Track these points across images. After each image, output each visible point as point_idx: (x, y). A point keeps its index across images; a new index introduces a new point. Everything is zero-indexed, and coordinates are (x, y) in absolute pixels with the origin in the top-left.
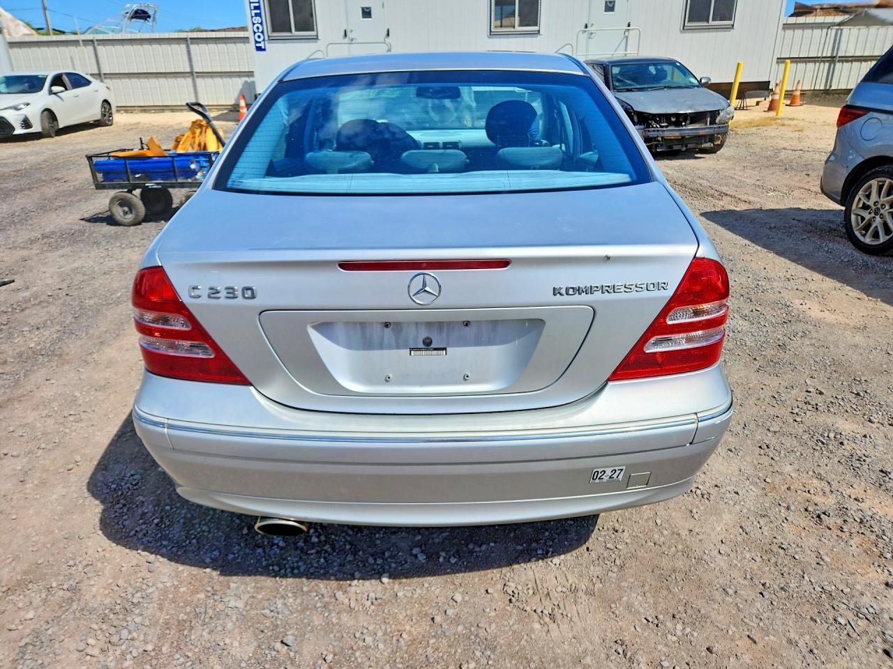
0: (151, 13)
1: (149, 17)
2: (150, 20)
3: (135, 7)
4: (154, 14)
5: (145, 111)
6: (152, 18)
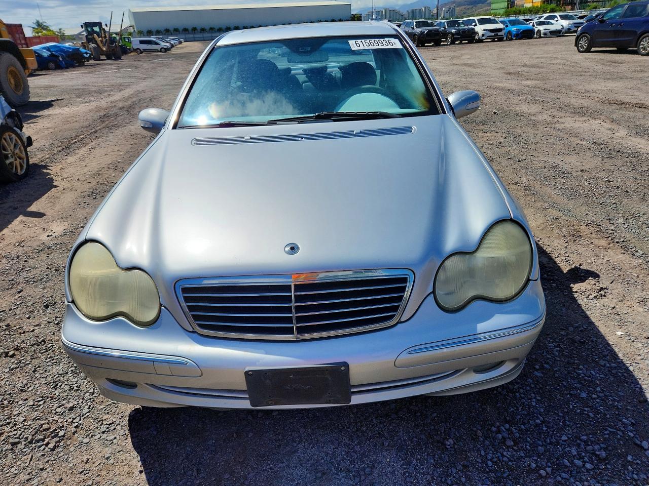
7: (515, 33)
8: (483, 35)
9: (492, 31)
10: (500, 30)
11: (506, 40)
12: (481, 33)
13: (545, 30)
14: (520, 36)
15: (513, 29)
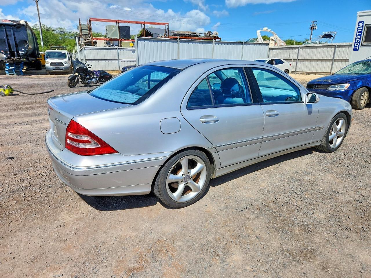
0: (333, 35)
1: (332, 37)
2: (332, 38)
3: (326, 33)
4: (334, 36)
5: (308, 74)
6: (333, 37)
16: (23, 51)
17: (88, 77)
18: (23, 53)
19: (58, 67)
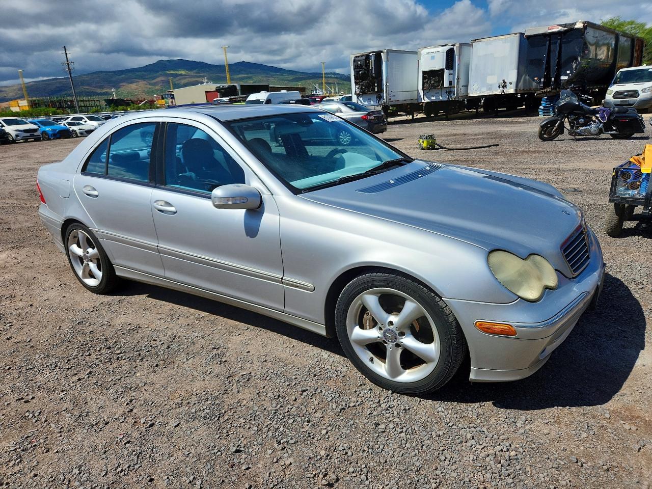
7: (51, 133)
8: (17, 136)
9: (25, 131)
10: (35, 130)
11: (44, 140)
12: (13, 134)
13: (80, 129)
14: (58, 136)
15: (47, 129)
16: (567, 75)
17: (581, 121)
18: (566, 78)
19: (626, 101)
